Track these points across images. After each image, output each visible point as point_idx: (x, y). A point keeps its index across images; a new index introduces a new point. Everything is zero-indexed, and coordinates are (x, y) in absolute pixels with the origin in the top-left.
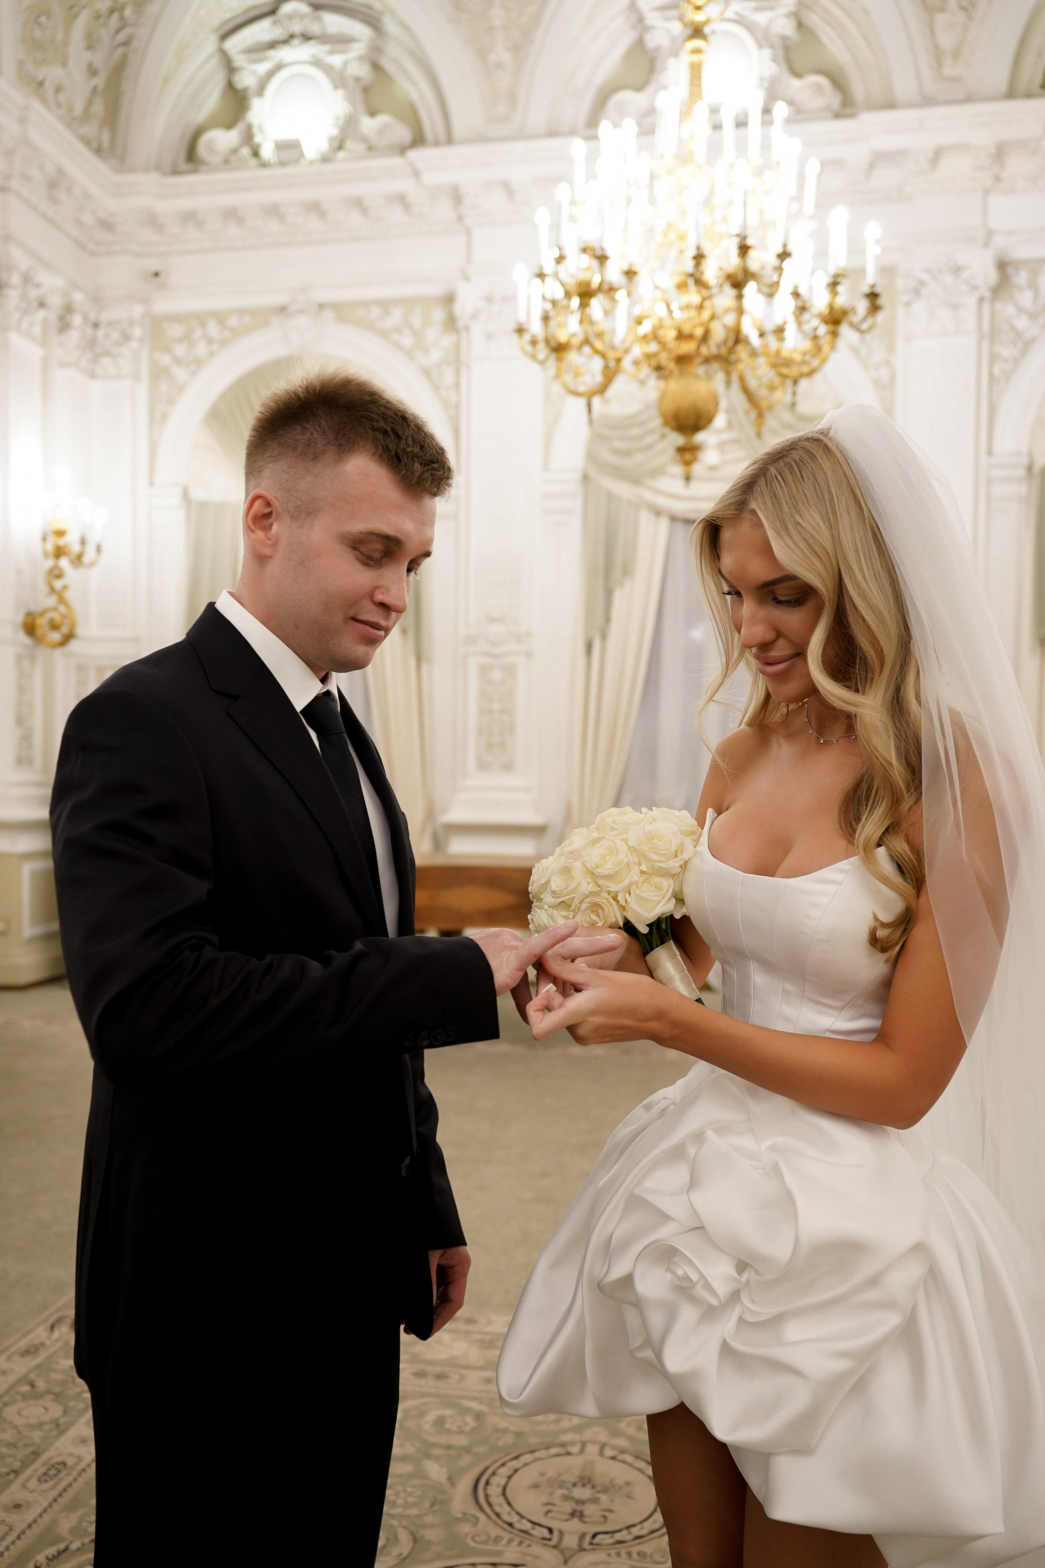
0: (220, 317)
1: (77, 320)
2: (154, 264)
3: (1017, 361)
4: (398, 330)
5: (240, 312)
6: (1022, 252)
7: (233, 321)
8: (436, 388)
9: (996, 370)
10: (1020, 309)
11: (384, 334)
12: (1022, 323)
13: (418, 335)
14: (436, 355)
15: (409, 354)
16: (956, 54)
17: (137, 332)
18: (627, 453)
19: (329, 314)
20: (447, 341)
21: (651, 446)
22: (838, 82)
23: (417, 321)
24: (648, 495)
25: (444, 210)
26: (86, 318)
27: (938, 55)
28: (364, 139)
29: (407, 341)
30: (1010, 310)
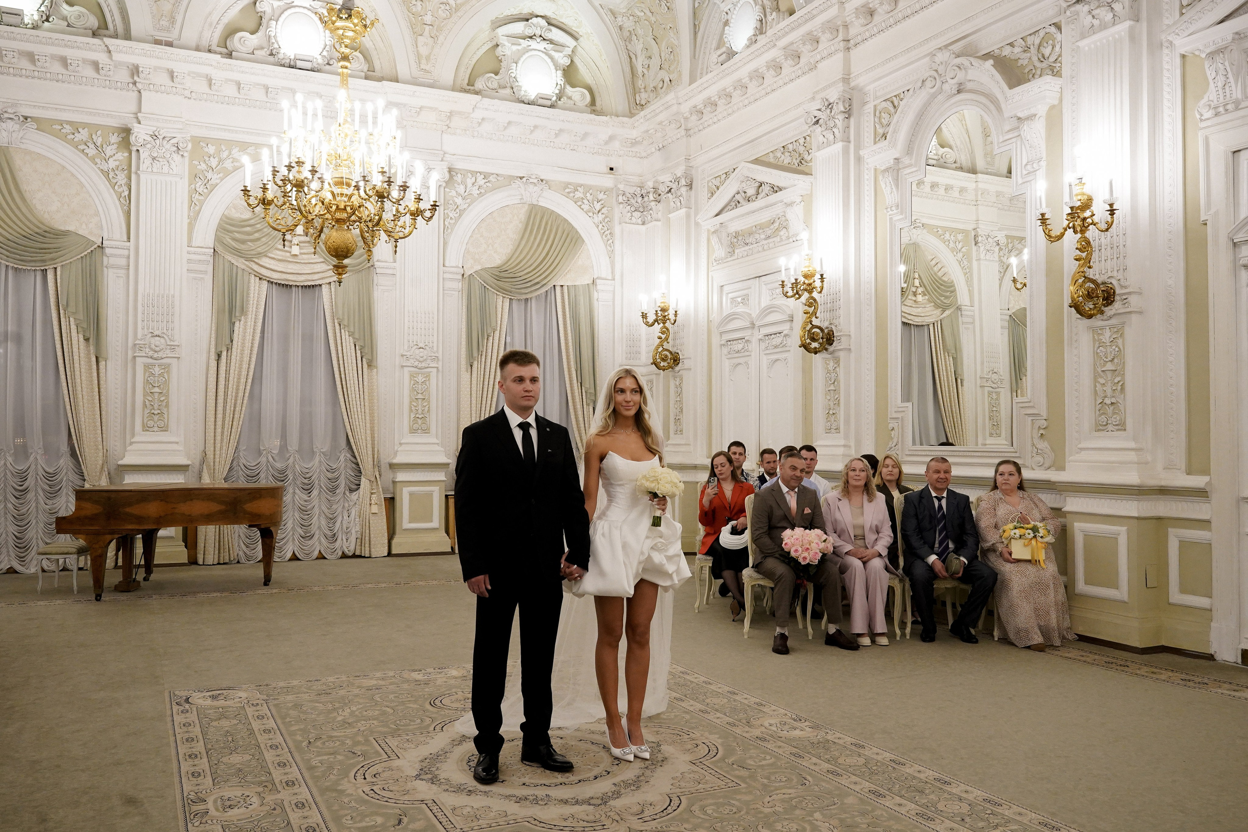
3: (457, 219)
4: (85, 143)
6: (459, 165)
9: (446, 223)
10: (459, 194)
11: (73, 144)
12: (459, 201)
15: (93, 160)
16: (428, 58)
18: (243, 242)
20: (122, 156)
21: (258, 239)
22: (367, 58)
24: (256, 267)
25: (124, 76)
27: (419, 56)
28: (65, 19)
29: (91, 151)
30: (454, 193)
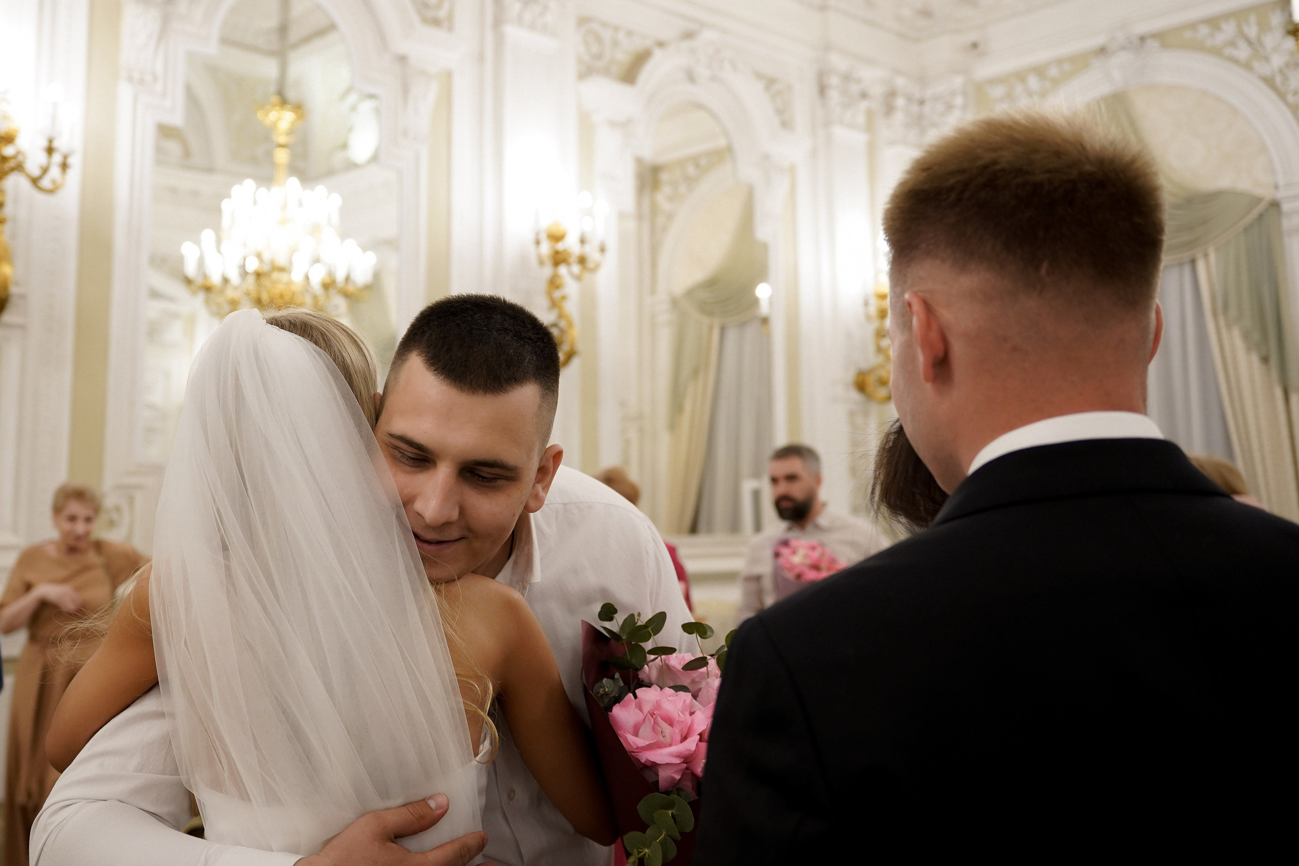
0: (1039, 71)
1: (900, 102)
2: (973, 36)
4: (1232, 44)
5: (1059, 62)
7: (1053, 72)
8: (1282, 96)
11: (1216, 52)
13: (1255, 45)
14: (1277, 61)
15: (1247, 66)
17: (959, 101)
19: (1153, 44)
23: (1252, 31)
26: (909, 99)
29: (1243, 52)
